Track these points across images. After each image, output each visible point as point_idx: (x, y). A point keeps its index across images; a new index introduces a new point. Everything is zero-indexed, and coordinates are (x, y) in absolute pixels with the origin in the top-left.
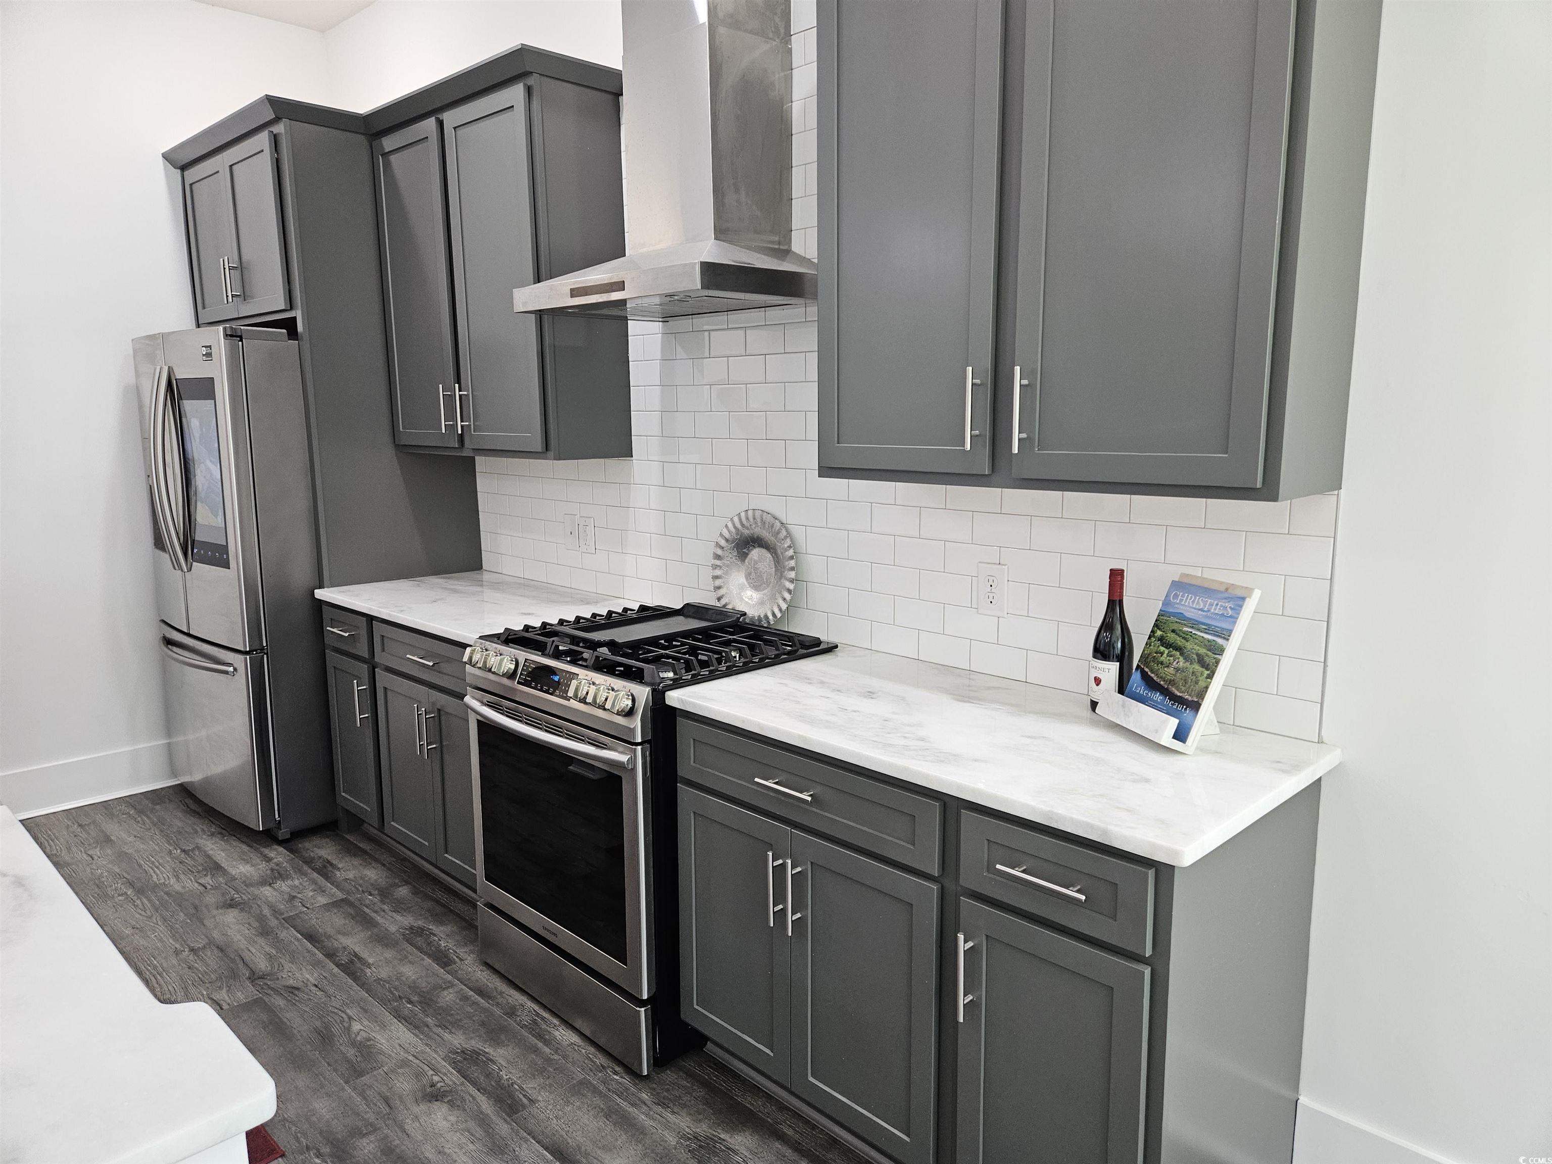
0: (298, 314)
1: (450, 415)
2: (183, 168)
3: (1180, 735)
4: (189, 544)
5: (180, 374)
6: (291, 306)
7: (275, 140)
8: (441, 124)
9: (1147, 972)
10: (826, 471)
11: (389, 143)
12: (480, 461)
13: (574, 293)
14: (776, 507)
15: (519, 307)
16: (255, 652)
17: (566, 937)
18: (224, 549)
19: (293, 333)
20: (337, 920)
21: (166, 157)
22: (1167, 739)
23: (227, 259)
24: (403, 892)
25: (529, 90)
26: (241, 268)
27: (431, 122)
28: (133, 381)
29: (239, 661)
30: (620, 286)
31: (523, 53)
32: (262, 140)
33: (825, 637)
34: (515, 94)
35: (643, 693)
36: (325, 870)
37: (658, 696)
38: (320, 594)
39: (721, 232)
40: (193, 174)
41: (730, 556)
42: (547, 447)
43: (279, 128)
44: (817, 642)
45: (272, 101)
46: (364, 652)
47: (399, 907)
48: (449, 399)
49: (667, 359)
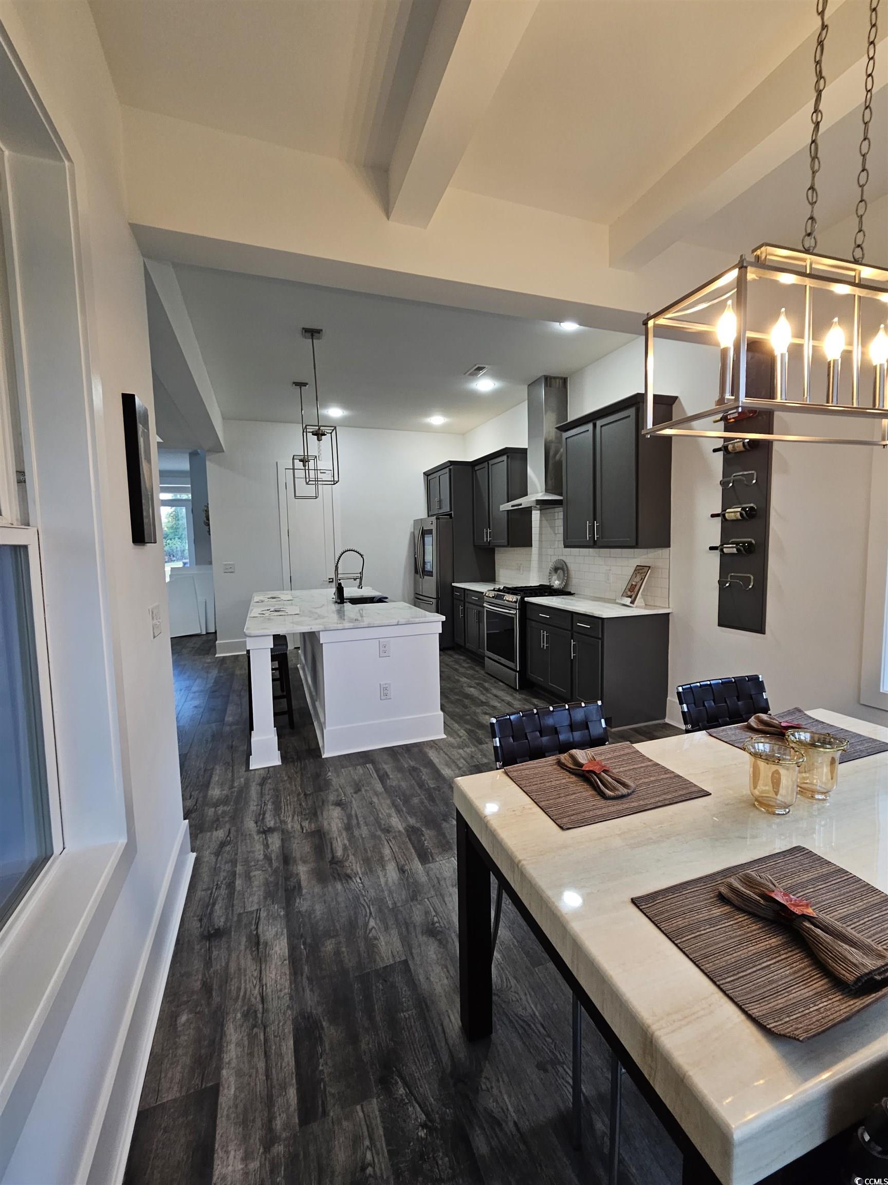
0: (452, 512)
1: (487, 537)
2: (428, 476)
3: (632, 602)
4: (424, 571)
5: (425, 529)
6: (451, 510)
7: (450, 470)
8: (488, 463)
9: (600, 641)
10: (566, 546)
11: (477, 468)
12: (496, 549)
13: (512, 506)
14: (564, 558)
15: (501, 510)
16: (437, 598)
17: (503, 660)
18: (432, 572)
19: (451, 517)
20: (453, 663)
21: (424, 473)
22: (628, 603)
23: (437, 499)
24: (469, 661)
25: (508, 457)
26: (440, 501)
27: (486, 463)
28: (412, 530)
29: (434, 601)
30: (521, 505)
31: (506, 448)
32: (447, 470)
33: (572, 592)
34: (504, 458)
35: (519, 598)
36: (451, 656)
37: (522, 599)
38: (453, 584)
39: (547, 491)
40: (430, 478)
41: (553, 573)
42: (508, 544)
43: (451, 467)
44: (570, 592)
45: (450, 462)
46: (463, 599)
47: (468, 663)
48: (487, 533)
49: (541, 520)
